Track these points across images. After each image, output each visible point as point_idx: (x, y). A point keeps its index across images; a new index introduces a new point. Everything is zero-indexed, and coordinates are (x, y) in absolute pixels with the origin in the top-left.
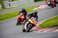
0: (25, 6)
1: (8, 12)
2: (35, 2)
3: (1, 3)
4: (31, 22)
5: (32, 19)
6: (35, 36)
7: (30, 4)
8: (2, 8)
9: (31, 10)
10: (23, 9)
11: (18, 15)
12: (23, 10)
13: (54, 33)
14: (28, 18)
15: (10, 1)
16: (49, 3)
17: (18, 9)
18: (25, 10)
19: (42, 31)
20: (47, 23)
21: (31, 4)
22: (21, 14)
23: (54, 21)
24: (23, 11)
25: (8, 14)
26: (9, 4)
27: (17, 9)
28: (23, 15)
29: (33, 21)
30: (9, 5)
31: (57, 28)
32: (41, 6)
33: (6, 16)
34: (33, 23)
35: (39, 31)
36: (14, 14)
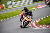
3: (5, 3)
6: (34, 32)
8: (6, 8)
15: (12, 2)
19: (40, 28)
21: (31, 4)
25: (10, 13)
30: (12, 5)
33: (9, 15)
35: (37, 28)
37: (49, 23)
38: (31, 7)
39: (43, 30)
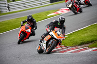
0: (35, 9)
1: (7, 20)
2: (51, 2)
4: (55, 37)
5: (56, 32)
6: (51, 60)
7: (43, 6)
9: (44, 17)
10: (29, 16)
11: (22, 26)
12: (30, 18)
13: (82, 55)
14: (49, 30)
15: (9, 1)
16: (70, 6)
17: (23, 15)
18: (32, 18)
19: (63, 52)
20: (71, 38)
21: (45, 6)
22: (26, 24)
23: (83, 35)
24: (29, 20)
26: (8, 6)
27: (21, 14)
28: (29, 27)
29: (59, 35)
30: (8, 8)
31: (88, 47)
32: (61, 9)
34: (58, 39)
36: (17, 23)
37: (80, 42)
38: (46, 12)
39: (68, 57)
